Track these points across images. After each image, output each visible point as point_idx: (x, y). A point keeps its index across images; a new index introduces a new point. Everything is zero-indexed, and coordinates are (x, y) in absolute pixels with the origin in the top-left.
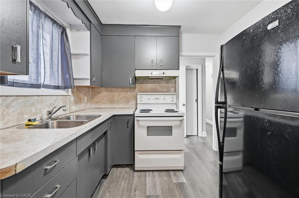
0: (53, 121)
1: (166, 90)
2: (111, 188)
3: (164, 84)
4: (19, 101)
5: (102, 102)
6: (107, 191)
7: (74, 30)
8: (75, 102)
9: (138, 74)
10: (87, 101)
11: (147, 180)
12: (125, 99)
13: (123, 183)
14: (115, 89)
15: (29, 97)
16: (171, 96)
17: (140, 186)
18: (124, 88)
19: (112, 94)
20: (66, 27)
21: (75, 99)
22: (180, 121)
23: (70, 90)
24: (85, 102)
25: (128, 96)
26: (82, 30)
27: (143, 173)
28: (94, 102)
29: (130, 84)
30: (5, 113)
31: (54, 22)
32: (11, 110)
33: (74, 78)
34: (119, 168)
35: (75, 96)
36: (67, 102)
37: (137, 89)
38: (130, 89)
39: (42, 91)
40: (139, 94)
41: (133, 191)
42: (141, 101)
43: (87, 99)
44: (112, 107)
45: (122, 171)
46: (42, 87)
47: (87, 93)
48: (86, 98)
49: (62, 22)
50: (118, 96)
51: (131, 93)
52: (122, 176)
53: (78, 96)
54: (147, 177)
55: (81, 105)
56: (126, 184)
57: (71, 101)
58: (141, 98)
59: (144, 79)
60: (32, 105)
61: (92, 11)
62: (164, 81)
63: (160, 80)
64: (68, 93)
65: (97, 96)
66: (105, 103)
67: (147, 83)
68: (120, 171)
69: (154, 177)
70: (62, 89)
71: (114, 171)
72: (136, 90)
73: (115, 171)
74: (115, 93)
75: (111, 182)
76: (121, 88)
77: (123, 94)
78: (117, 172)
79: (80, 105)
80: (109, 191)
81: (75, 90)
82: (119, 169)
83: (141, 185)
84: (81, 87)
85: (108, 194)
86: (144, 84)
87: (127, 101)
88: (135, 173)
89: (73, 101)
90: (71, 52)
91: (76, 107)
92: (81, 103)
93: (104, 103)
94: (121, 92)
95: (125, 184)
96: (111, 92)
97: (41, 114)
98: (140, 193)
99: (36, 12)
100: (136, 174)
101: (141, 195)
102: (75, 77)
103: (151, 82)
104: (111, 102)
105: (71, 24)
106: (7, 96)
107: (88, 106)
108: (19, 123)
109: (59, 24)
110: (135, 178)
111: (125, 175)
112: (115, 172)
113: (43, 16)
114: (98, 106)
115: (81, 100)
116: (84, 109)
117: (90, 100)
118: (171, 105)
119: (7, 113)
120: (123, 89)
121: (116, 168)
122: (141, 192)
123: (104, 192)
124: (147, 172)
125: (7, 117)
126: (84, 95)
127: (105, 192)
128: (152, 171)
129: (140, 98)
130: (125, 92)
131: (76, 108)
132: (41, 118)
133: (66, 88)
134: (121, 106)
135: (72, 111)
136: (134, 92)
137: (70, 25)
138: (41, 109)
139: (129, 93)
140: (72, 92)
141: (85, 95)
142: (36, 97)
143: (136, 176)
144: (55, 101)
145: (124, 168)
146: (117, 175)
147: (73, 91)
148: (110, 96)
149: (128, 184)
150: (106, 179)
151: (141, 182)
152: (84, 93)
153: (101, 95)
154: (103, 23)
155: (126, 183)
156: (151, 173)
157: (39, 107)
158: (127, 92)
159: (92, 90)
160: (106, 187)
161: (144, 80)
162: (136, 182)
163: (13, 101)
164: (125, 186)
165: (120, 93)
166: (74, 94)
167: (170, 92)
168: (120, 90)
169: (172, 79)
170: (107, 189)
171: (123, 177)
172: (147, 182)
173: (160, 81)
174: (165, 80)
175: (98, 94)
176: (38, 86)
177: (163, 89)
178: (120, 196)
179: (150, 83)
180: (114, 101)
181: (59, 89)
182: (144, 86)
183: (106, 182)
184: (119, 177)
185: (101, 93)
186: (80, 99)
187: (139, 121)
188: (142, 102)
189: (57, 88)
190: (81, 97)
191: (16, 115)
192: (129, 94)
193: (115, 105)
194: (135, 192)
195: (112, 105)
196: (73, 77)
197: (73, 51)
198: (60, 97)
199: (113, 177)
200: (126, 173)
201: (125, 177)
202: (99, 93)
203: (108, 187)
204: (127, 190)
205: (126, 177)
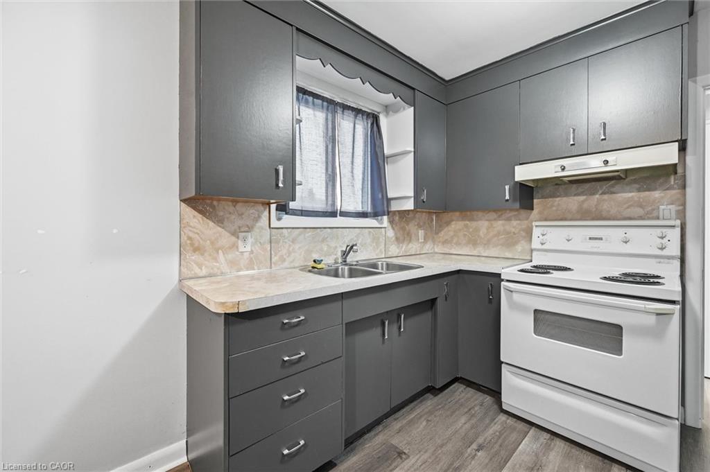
0: (343, 267)
1: (640, 211)
2: (435, 416)
3: (633, 194)
4: (307, 235)
5: (454, 241)
6: (426, 416)
7: (391, 113)
8: (397, 239)
9: (523, 173)
10: (424, 239)
11: (521, 445)
12: (503, 236)
13: (463, 420)
14: (480, 214)
15: (319, 230)
16: (658, 231)
17: (497, 446)
18: (499, 210)
19: (474, 224)
20: (378, 113)
21: (396, 234)
22: (658, 314)
23: (385, 218)
24: (420, 241)
25: (513, 230)
26: (402, 109)
27: (521, 425)
28: (439, 242)
29: (507, 200)
30: (291, 249)
31: (357, 112)
32: (297, 246)
33: (389, 197)
34: (470, 389)
35: (396, 229)
36: (381, 239)
37: (535, 211)
38: (516, 213)
39: (339, 221)
40: (536, 226)
41: (474, 446)
42: (542, 244)
43: (426, 234)
44: (475, 253)
45: (475, 397)
46: (340, 216)
47: (425, 223)
48: (421, 233)
49: (371, 108)
50: (487, 230)
51: (518, 222)
52: (469, 407)
53: (403, 229)
54: (526, 439)
55: (410, 245)
56: (468, 426)
57: (388, 237)
58: (543, 235)
59: (557, 184)
60: (324, 240)
61: (416, 66)
62: (627, 185)
63: (613, 182)
64: (382, 223)
65: (445, 230)
66: (460, 244)
67: (566, 195)
68: (469, 395)
69: (548, 448)
70: (370, 217)
71: (458, 389)
72: (533, 214)
73: (460, 390)
74: (480, 223)
75: (440, 407)
76: (495, 211)
77: (499, 225)
78: (463, 395)
79: (408, 244)
80: (429, 419)
81: (397, 218)
82: (471, 391)
83: (501, 446)
84: (411, 213)
85: (424, 423)
86: (558, 196)
87: (510, 242)
88: (502, 414)
89: (392, 238)
90: (385, 152)
91: (398, 247)
92: (410, 241)
93: (458, 244)
94: (495, 219)
95: (465, 423)
96: (472, 219)
97: (336, 255)
98: (487, 461)
99: (330, 108)
100: (503, 417)
101: (487, 464)
102: (390, 195)
103: (580, 190)
104: (474, 242)
105: (386, 104)
106: (293, 228)
107: (428, 247)
108: (306, 264)
109: (365, 112)
110: (495, 424)
111: (476, 409)
112: (457, 393)
113: (339, 110)
114: (447, 251)
115: (411, 238)
116: (418, 253)
117: (433, 238)
118: (653, 261)
119: (293, 249)
120: (500, 213)
121: (465, 387)
122: (491, 459)
123: (419, 416)
124: (534, 428)
125: (293, 254)
126: (416, 227)
127: (421, 417)
128: (552, 434)
129: (541, 236)
130: (505, 220)
131: (398, 251)
132: (335, 260)
133: (375, 214)
134: (493, 252)
135: (390, 254)
136: (527, 219)
137: (386, 106)
138: (336, 247)
139: (515, 223)
140: (391, 222)
141: (420, 226)
142: (329, 230)
143: (499, 422)
144: (357, 236)
145: (480, 393)
146: (459, 400)
147: (391, 219)
148: (471, 230)
149: (472, 428)
150: (436, 396)
151: (504, 441)
152: (416, 223)
153: (453, 226)
154: (447, 79)
155: (468, 424)
156: (546, 436)
157: (333, 244)
158: (509, 219)
159: (436, 217)
160: (427, 410)
161: (557, 186)
162: (492, 434)
163: (300, 235)
164: (464, 428)
165: (493, 222)
166: (394, 226)
167: (658, 218)
168: (493, 215)
169: (668, 175)
170: (427, 413)
171: (470, 410)
172: (520, 447)
173: (613, 186)
174: (635, 181)
175: (447, 225)
176: (333, 214)
177: (628, 208)
178: (443, 440)
179: (575, 195)
180: (478, 242)
181: (367, 217)
182: (556, 204)
183: (430, 402)
184: (461, 405)
185: (454, 223)
186: (409, 234)
187: (512, 291)
188: (544, 247)
189: (363, 215)
190: (409, 230)
191: (303, 253)
192: (515, 225)
193: (480, 250)
194: (478, 450)
195: (475, 249)
196: (387, 196)
197: (387, 151)
198: (367, 230)
199: (449, 400)
200: (481, 405)
201: (473, 412)
202: (448, 223)
203: (431, 413)
204: (463, 439)
205: (475, 412)
